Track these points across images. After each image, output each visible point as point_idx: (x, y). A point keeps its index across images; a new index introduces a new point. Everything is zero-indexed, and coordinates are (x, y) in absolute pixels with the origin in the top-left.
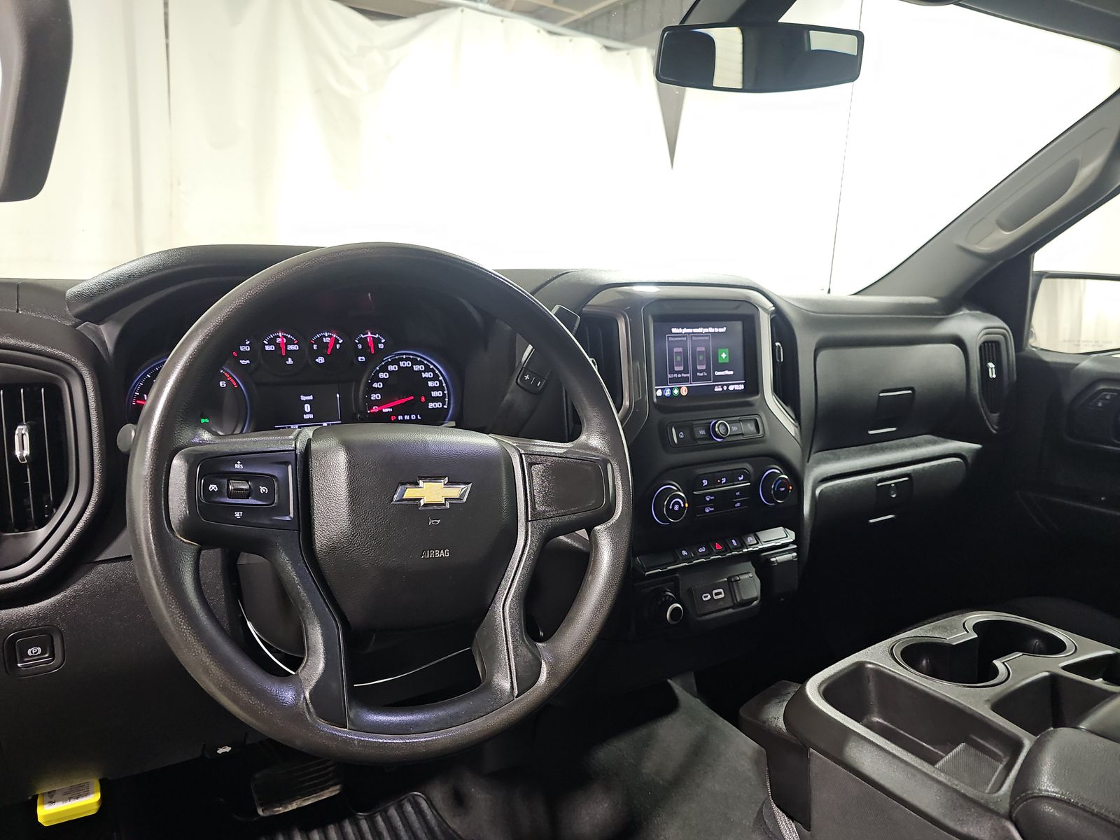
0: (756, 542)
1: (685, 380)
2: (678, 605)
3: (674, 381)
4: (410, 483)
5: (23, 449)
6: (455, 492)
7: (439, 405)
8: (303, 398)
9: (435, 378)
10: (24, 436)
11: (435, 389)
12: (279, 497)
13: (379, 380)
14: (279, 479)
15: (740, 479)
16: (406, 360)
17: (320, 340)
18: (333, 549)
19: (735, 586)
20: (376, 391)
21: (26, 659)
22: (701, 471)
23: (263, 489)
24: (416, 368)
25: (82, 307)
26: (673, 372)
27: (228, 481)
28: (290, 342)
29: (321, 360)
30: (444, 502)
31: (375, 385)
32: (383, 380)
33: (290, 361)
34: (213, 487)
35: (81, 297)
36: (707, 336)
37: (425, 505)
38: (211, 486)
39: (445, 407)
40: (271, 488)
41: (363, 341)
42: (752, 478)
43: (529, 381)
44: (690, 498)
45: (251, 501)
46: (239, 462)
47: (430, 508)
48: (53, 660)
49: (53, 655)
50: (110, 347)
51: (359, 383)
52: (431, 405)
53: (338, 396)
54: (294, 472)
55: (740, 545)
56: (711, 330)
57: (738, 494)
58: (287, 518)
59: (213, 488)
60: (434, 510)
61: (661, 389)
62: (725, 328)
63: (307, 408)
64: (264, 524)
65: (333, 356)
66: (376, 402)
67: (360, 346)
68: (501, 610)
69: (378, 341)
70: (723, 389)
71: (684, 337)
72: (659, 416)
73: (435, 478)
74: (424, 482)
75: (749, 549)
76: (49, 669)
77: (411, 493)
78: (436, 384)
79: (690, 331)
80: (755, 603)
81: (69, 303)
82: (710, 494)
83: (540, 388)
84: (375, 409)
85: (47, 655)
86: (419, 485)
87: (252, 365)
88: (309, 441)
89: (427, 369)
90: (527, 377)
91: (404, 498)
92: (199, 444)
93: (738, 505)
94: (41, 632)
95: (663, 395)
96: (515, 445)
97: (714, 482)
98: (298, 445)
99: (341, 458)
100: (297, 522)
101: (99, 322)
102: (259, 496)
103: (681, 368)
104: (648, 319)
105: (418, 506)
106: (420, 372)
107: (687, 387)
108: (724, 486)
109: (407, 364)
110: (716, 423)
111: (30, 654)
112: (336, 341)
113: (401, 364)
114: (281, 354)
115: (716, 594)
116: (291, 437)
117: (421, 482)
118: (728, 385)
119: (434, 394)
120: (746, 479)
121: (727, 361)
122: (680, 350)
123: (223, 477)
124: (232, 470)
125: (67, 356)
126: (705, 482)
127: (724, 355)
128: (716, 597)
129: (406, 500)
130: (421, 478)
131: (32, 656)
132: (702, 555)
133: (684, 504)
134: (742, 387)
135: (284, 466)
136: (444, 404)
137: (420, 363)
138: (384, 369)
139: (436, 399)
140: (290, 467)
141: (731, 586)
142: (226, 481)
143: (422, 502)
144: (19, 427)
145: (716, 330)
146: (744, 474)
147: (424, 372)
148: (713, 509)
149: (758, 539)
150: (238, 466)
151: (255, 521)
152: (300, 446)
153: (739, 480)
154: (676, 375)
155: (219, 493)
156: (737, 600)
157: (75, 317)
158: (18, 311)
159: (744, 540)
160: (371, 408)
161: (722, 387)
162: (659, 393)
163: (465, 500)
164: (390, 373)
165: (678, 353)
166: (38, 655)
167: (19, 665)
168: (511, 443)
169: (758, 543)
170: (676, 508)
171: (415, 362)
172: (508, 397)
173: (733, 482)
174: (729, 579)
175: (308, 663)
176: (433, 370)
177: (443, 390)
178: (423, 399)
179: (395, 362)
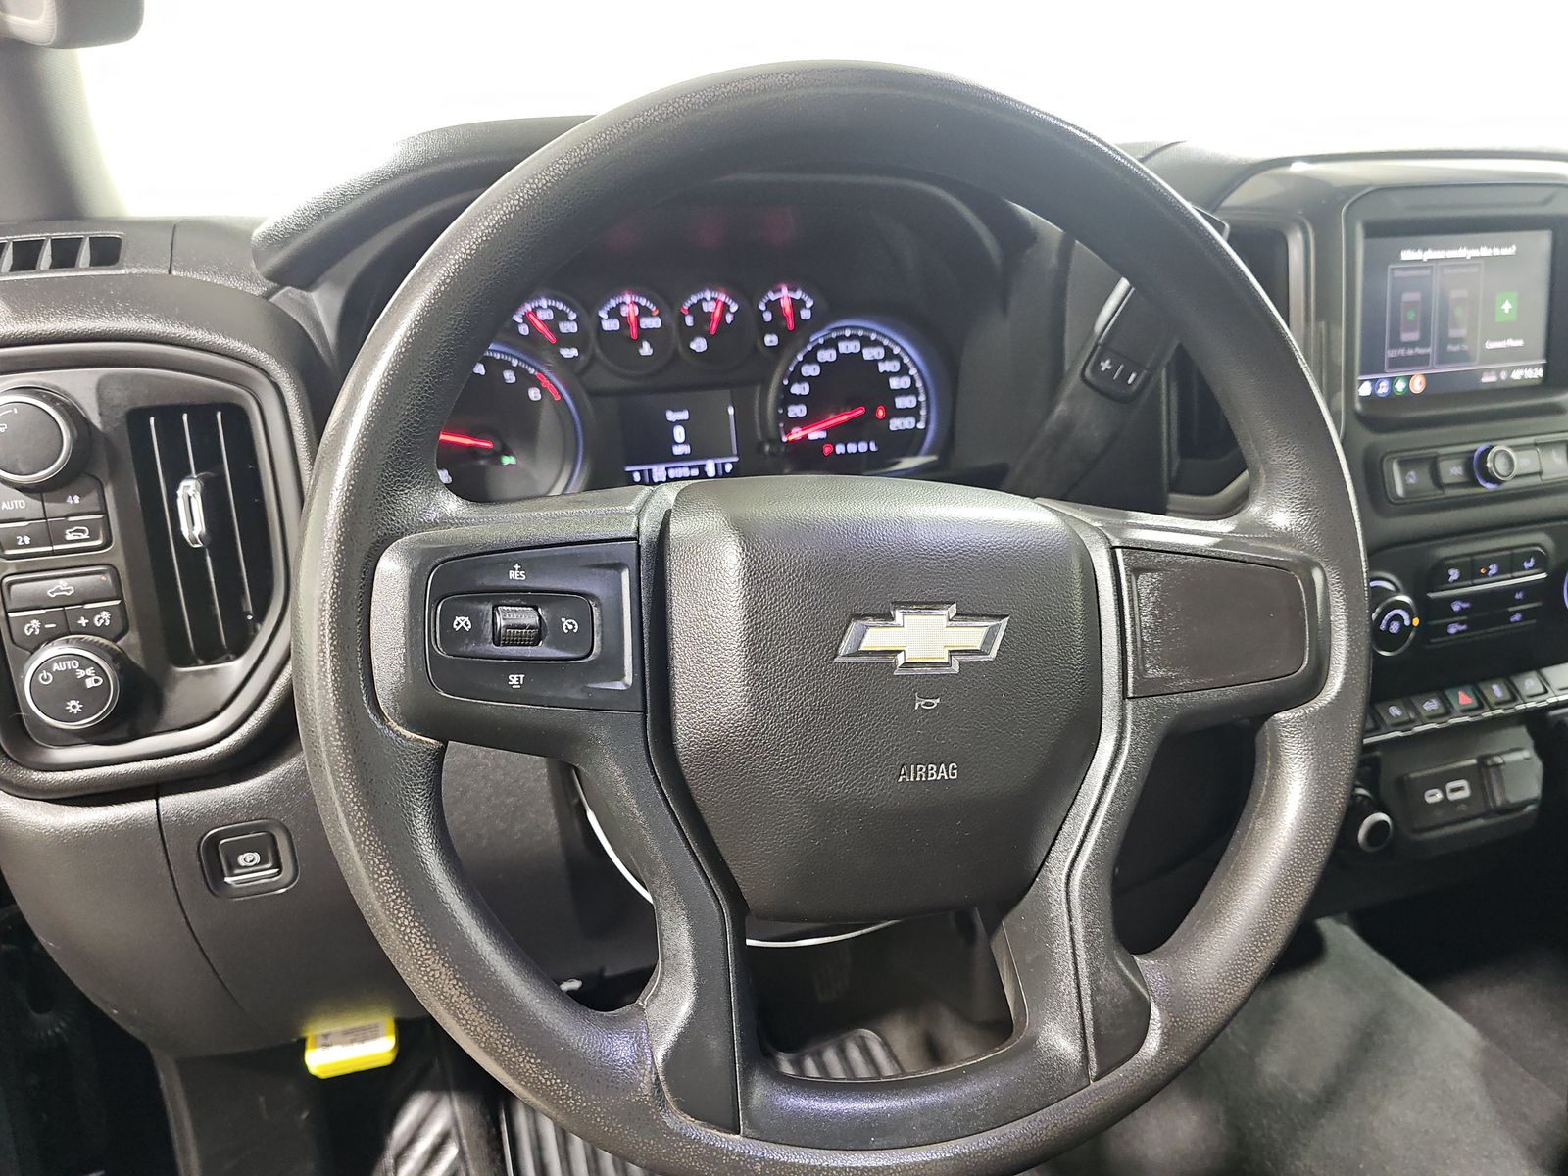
0: (1541, 690)
1: (1419, 361)
2: (1382, 817)
3: (1397, 363)
4: (875, 616)
5: (193, 524)
6: (972, 635)
7: (908, 423)
8: (672, 416)
9: (904, 371)
10: (193, 499)
11: (902, 392)
12: (602, 639)
13: (801, 379)
14: (602, 601)
15: (1527, 565)
16: (852, 338)
17: (696, 309)
18: (713, 752)
19: (1493, 777)
20: (798, 399)
21: (237, 872)
22: (1445, 552)
23: (568, 625)
24: (869, 354)
25: (276, 259)
26: (1396, 343)
27: (495, 607)
28: (644, 312)
29: (699, 345)
30: (946, 660)
31: (796, 389)
32: (810, 379)
33: (646, 349)
34: (462, 622)
35: (274, 240)
36: (1474, 265)
37: (907, 665)
38: (457, 619)
39: (921, 426)
40: (586, 621)
41: (775, 306)
42: (1553, 563)
43: (1110, 373)
44: (1424, 607)
45: (542, 650)
46: (517, 567)
47: (917, 671)
48: (279, 873)
49: (278, 865)
50: (330, 334)
51: (766, 385)
52: (896, 424)
53: (731, 411)
54: (635, 586)
55: (1508, 697)
56: (1485, 252)
57: (1519, 596)
58: (619, 686)
59: (462, 624)
60: (927, 679)
61: (1370, 380)
62: (1514, 247)
63: (679, 434)
64: (567, 698)
65: (721, 335)
66: (799, 422)
67: (768, 317)
68: (1063, 888)
69: (800, 304)
70: (1499, 378)
71: (1426, 268)
72: (1366, 438)
73: (930, 605)
74: (904, 614)
75: (1529, 705)
76: (274, 887)
77: (877, 637)
78: (903, 383)
79: (1439, 254)
80: (1530, 808)
81: (257, 255)
82: (1462, 598)
83: (1134, 388)
84: (797, 434)
85: (269, 865)
86: (893, 619)
87: (582, 357)
88: (668, 514)
89: (889, 355)
90: (1106, 365)
91: (862, 648)
92: (435, 525)
93: (1517, 617)
94: (257, 829)
95: (1373, 394)
96: (1096, 525)
97: (1472, 570)
98: (644, 524)
99: (731, 557)
100: (639, 695)
101: (308, 285)
102: (561, 640)
103: (1414, 336)
104: (1354, 229)
105: (892, 667)
106: (875, 362)
107: (1424, 375)
108: (1495, 582)
109: (852, 347)
110: (1487, 451)
111: (242, 863)
112: (726, 307)
113: (844, 347)
114: (630, 335)
115: (1454, 790)
116: (632, 507)
117: (898, 614)
118: (1510, 370)
119: (901, 402)
120: (1541, 564)
121: (1513, 317)
122: (1415, 296)
123: (481, 600)
124: (503, 583)
125: (251, 351)
126: (1454, 574)
127: (1507, 306)
128: (1452, 797)
129: (866, 653)
130: (898, 604)
131: (246, 867)
132: (1433, 717)
133: (1411, 619)
134: (1539, 373)
135: (612, 573)
136: (917, 422)
137: (877, 343)
138: (811, 358)
139: (905, 412)
140: (625, 576)
141: (1482, 775)
142: (489, 607)
143: (900, 659)
144: (184, 484)
145: (1496, 251)
146: (1536, 554)
147: (884, 360)
148: (1464, 627)
149: (1544, 681)
150: (515, 575)
151: (549, 693)
152: (649, 528)
153: (1524, 569)
154: (1402, 352)
155: (476, 634)
156: (1494, 800)
157: (267, 279)
158: (170, 272)
159: (1517, 685)
160: (788, 433)
161: (1498, 375)
162: (1365, 390)
163: (993, 653)
164: (824, 365)
165: (1411, 304)
166: (255, 865)
167: (228, 880)
168: (1088, 521)
169: (1546, 692)
170: (1395, 628)
171: (866, 342)
172: (1061, 408)
173: (1511, 572)
174: (1482, 760)
175: (663, 990)
176: (898, 357)
177: (917, 395)
178: (881, 413)
179: (831, 344)
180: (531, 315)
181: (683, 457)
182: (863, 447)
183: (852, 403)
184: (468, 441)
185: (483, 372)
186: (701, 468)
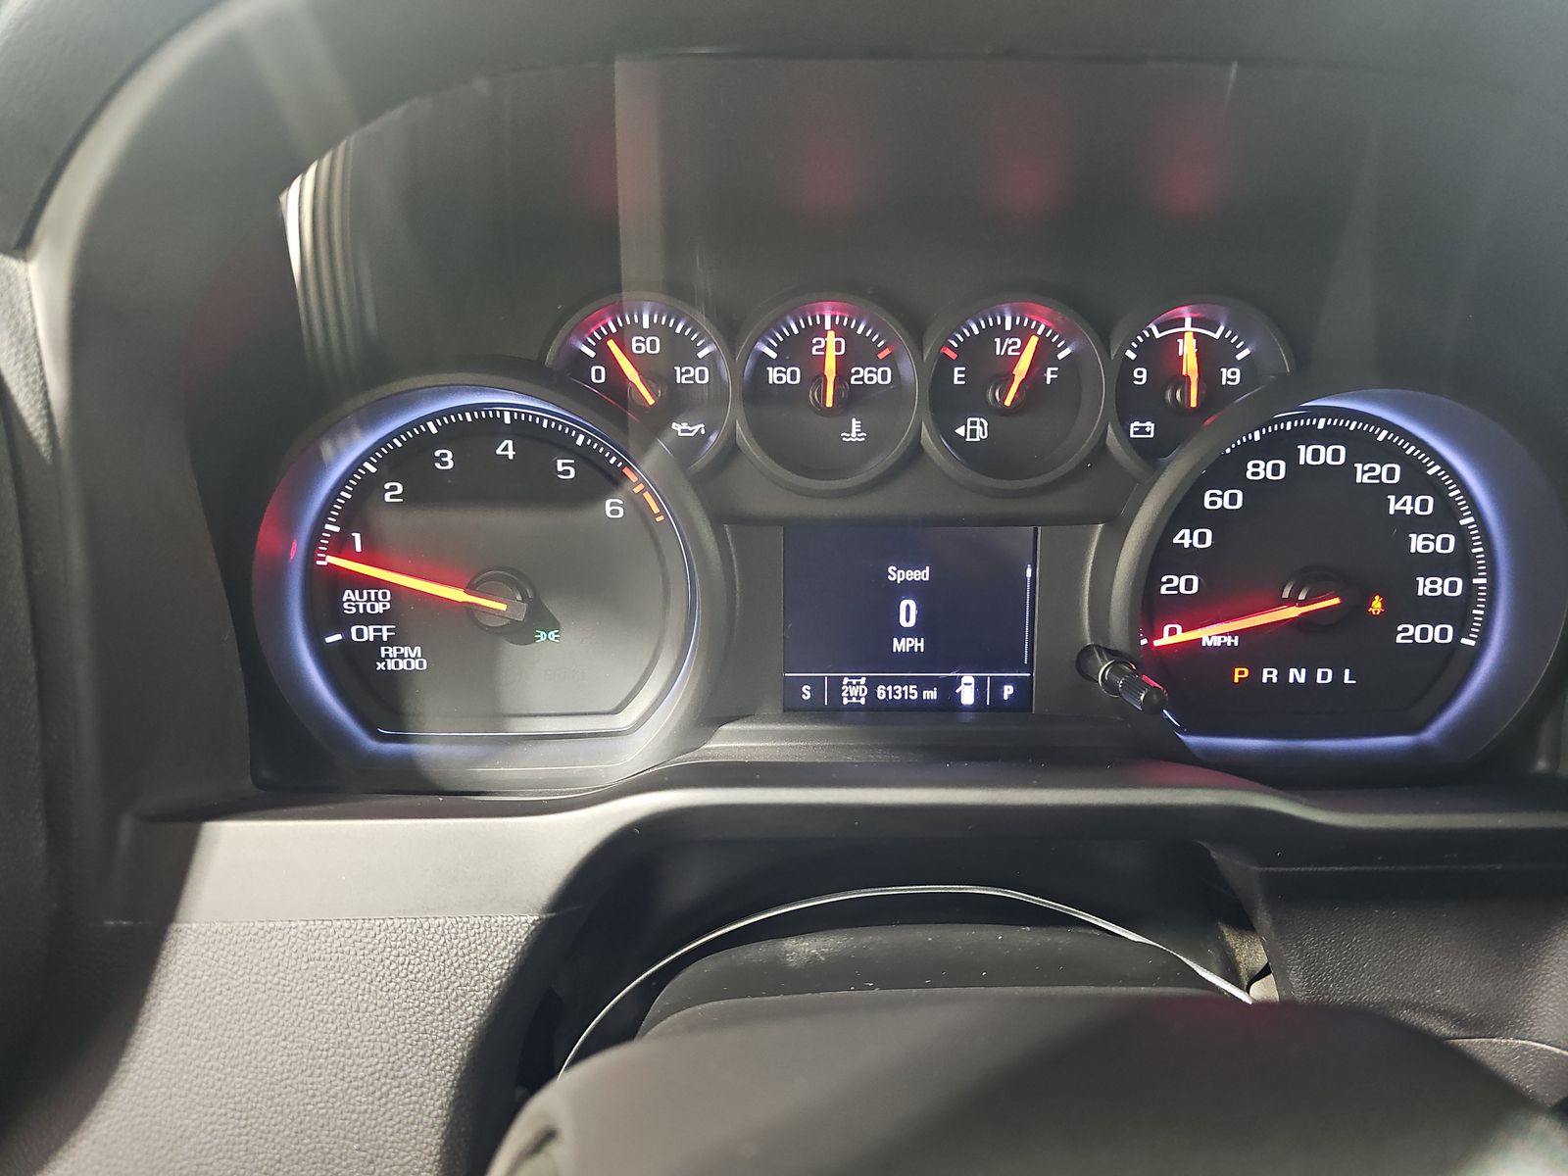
7: (1438, 633)
8: (896, 575)
9: (1445, 516)
11: (1435, 565)
13: (1200, 518)
16: (1328, 437)
17: (976, 351)
20: (1186, 560)
24: (1366, 473)
28: (862, 352)
29: (974, 427)
31: (1184, 538)
32: (1218, 520)
33: (853, 431)
39: (1468, 642)
41: (1158, 354)
51: (1118, 525)
52: (1409, 633)
53: (1028, 572)
63: (908, 612)
65: (1026, 410)
66: (1181, 609)
67: (1141, 375)
69: (1220, 354)
78: (1441, 544)
84: (1172, 636)
89: (1415, 481)
106: (1379, 491)
109: (1331, 456)
112: (1045, 351)
113: (1305, 454)
114: (823, 400)
119: (1428, 586)
136: (1462, 632)
137: (1387, 452)
138: (1228, 473)
139: (1433, 610)
147: (1399, 491)
160: (1155, 631)
164: (1256, 491)
171: (1363, 447)
176: (1435, 487)
177: (1468, 575)
178: (1377, 605)
179: (1280, 446)
180: (611, 344)
181: (910, 659)
182: (1324, 676)
183: (1316, 581)
184: (458, 595)
185: (511, 454)
186: (949, 688)
